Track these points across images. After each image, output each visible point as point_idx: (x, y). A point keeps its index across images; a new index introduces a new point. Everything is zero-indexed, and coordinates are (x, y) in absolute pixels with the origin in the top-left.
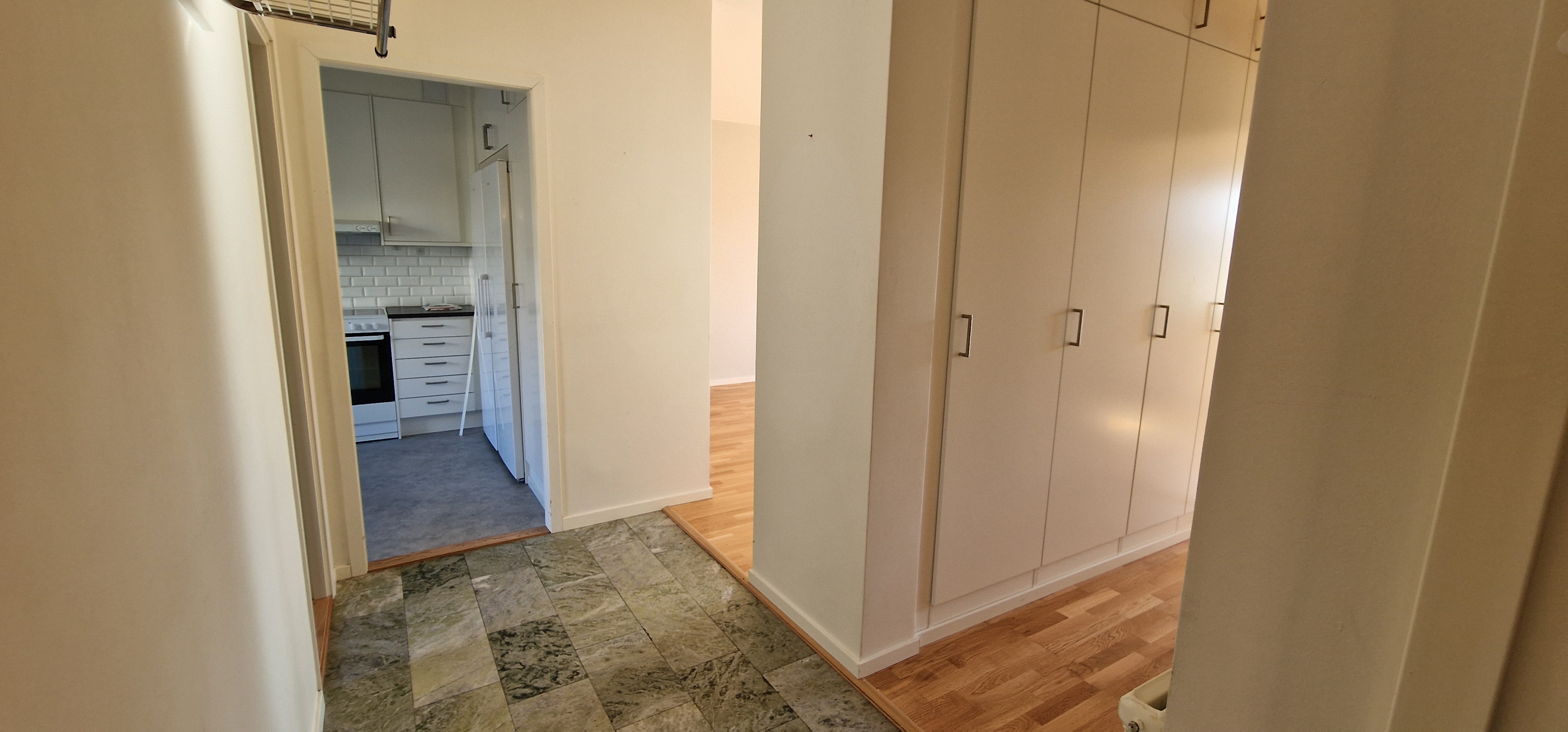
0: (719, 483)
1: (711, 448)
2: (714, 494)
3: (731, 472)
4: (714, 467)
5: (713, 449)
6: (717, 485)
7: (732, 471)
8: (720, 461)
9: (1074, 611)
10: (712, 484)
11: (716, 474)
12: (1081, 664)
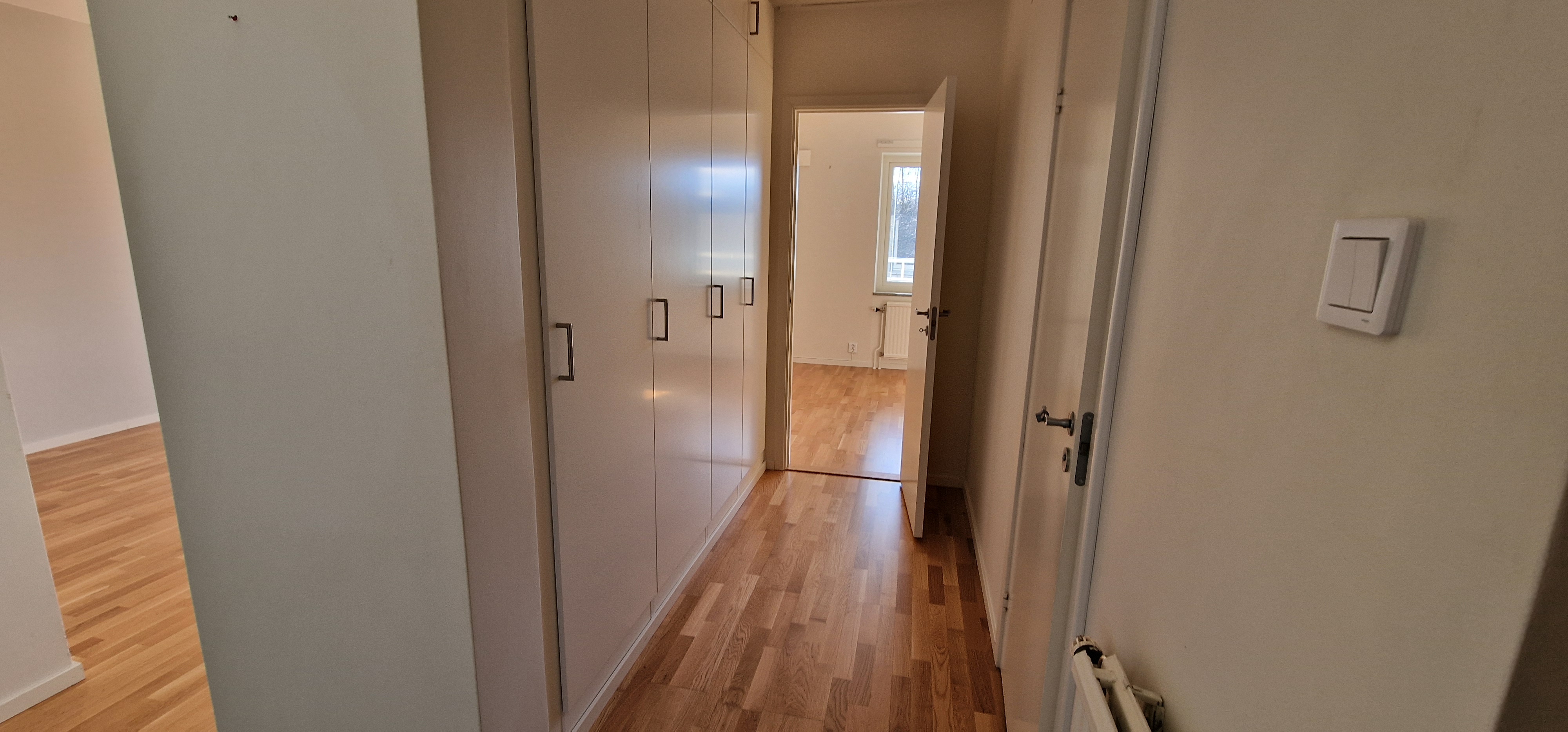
0: (94, 642)
1: (55, 576)
2: (85, 669)
3: (118, 610)
4: (69, 614)
5: (61, 578)
6: (88, 650)
7: (118, 607)
8: (83, 597)
9: (695, 626)
10: (75, 651)
11: (79, 628)
12: (732, 688)
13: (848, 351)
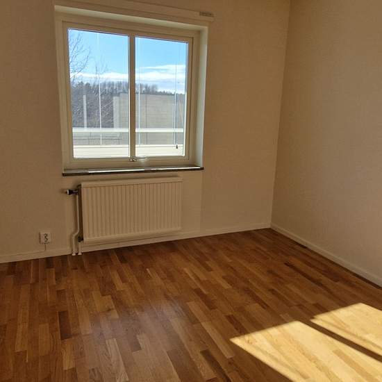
13: (40, 241)
